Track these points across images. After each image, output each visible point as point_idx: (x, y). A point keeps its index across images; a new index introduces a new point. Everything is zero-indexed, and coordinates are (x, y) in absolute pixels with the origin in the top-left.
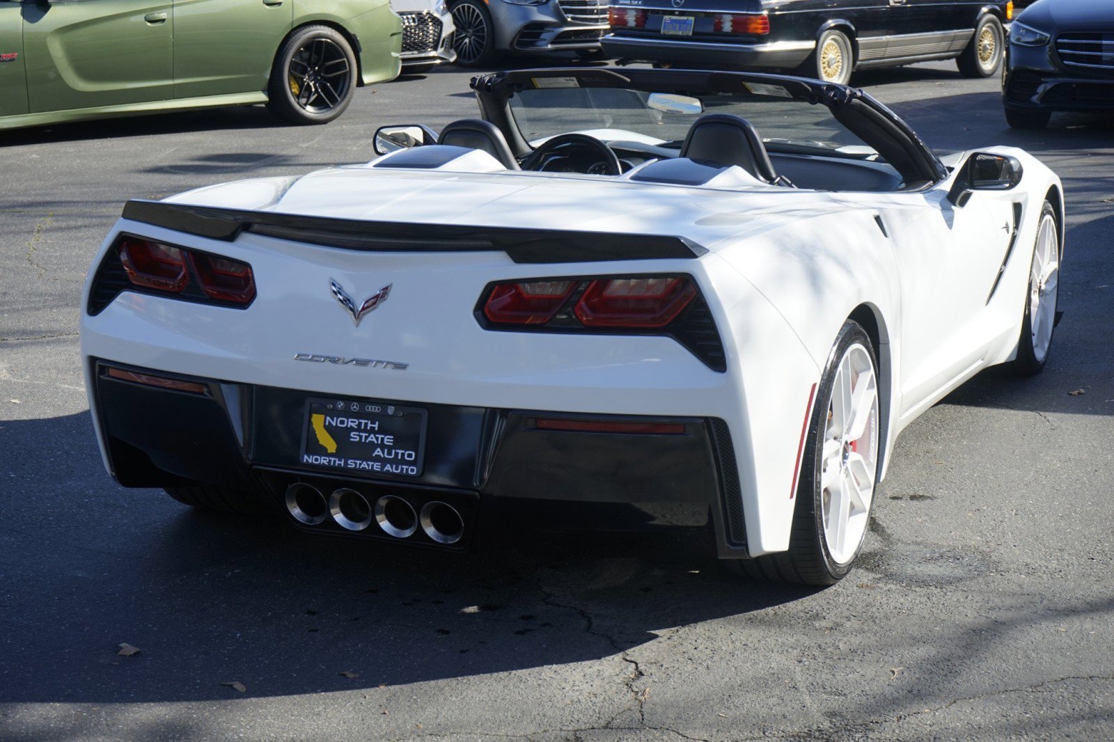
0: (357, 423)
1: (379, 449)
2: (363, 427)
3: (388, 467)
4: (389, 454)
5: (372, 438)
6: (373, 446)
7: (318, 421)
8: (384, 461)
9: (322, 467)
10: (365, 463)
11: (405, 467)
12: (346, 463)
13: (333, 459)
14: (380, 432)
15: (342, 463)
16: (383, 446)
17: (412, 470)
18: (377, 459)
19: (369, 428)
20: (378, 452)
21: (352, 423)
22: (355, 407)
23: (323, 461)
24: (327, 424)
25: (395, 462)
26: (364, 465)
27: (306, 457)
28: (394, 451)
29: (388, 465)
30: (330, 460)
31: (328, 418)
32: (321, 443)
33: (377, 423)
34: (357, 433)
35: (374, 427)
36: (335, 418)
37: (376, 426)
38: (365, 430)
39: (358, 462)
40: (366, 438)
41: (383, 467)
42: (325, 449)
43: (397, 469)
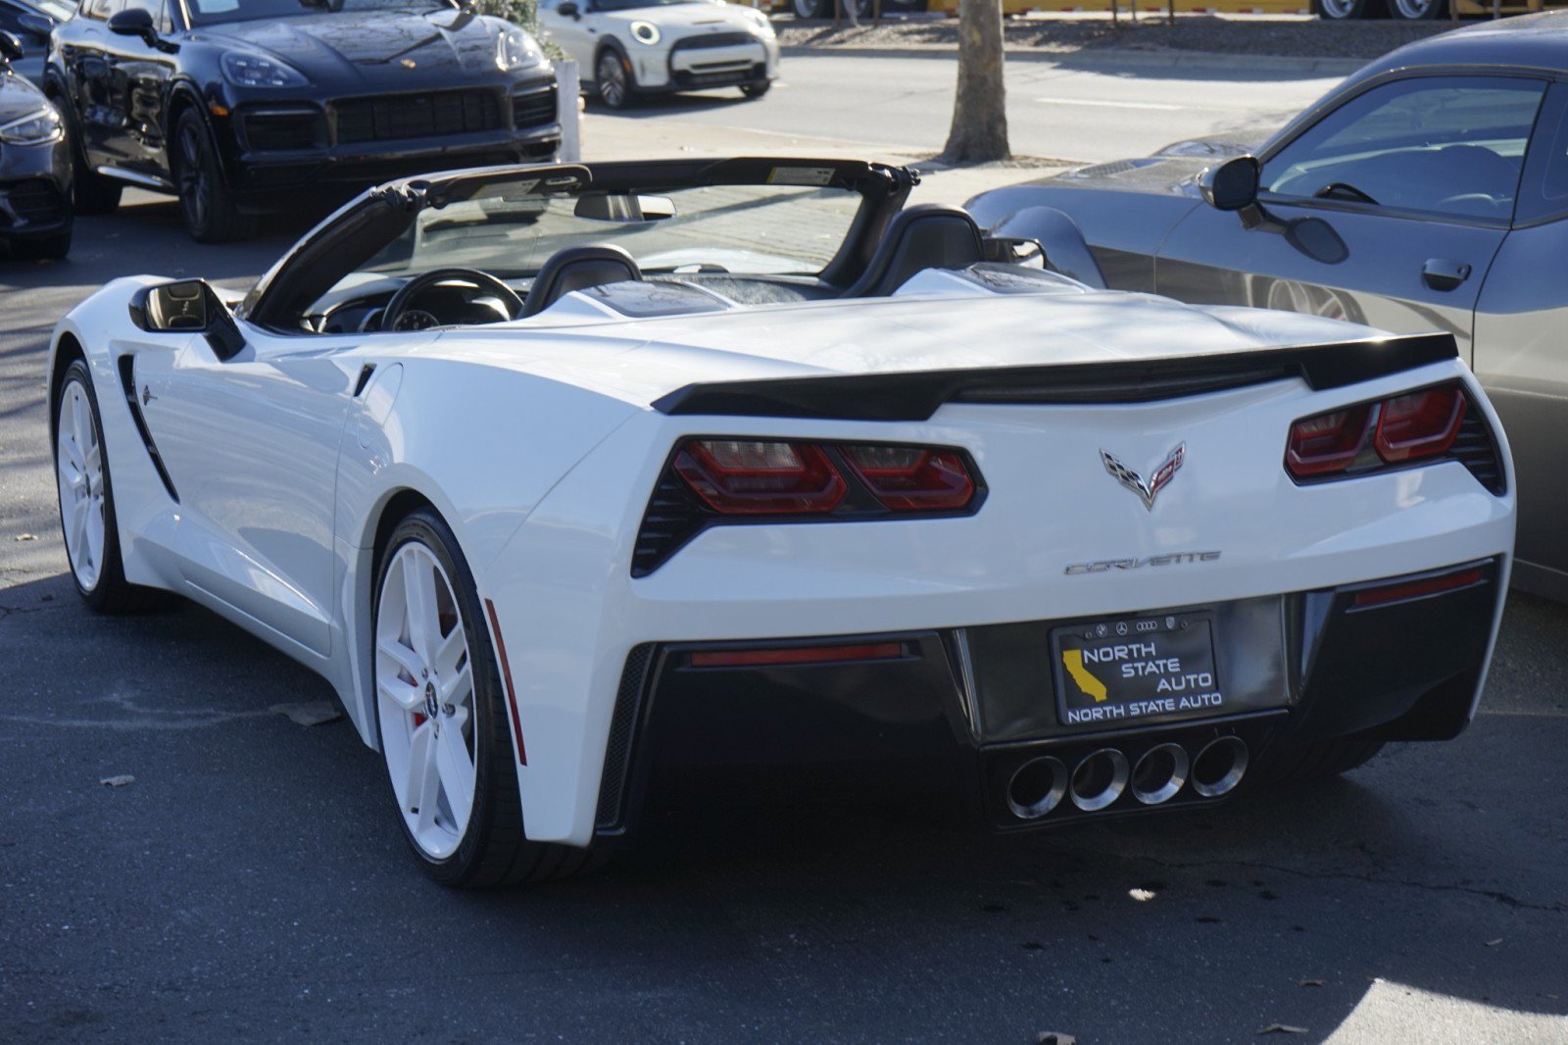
0: (1126, 651)
1: (1163, 681)
2: (1135, 655)
3: (1184, 703)
4: (1178, 683)
5: (1151, 668)
6: (1154, 678)
7: (1073, 660)
8: (1176, 696)
9: (1096, 723)
10: (1152, 703)
11: (1206, 697)
12: (1127, 710)
13: (1108, 709)
14: (1160, 656)
15: (1122, 711)
16: (1167, 675)
17: (1216, 699)
18: (1165, 694)
19: (1144, 654)
20: (1163, 685)
21: (1120, 652)
22: (1122, 629)
23: (1096, 714)
24: (1086, 661)
25: (1189, 692)
26: (1152, 707)
27: (1070, 714)
28: (1183, 679)
29: (1184, 699)
30: (1105, 712)
31: (1086, 653)
32: (1083, 690)
33: (1153, 645)
34: (1130, 665)
35: (1151, 652)
36: (1096, 651)
37: (1153, 649)
38: (1140, 659)
39: (1143, 704)
40: (1144, 668)
41: (1177, 703)
42: (1093, 698)
43: (1196, 701)
